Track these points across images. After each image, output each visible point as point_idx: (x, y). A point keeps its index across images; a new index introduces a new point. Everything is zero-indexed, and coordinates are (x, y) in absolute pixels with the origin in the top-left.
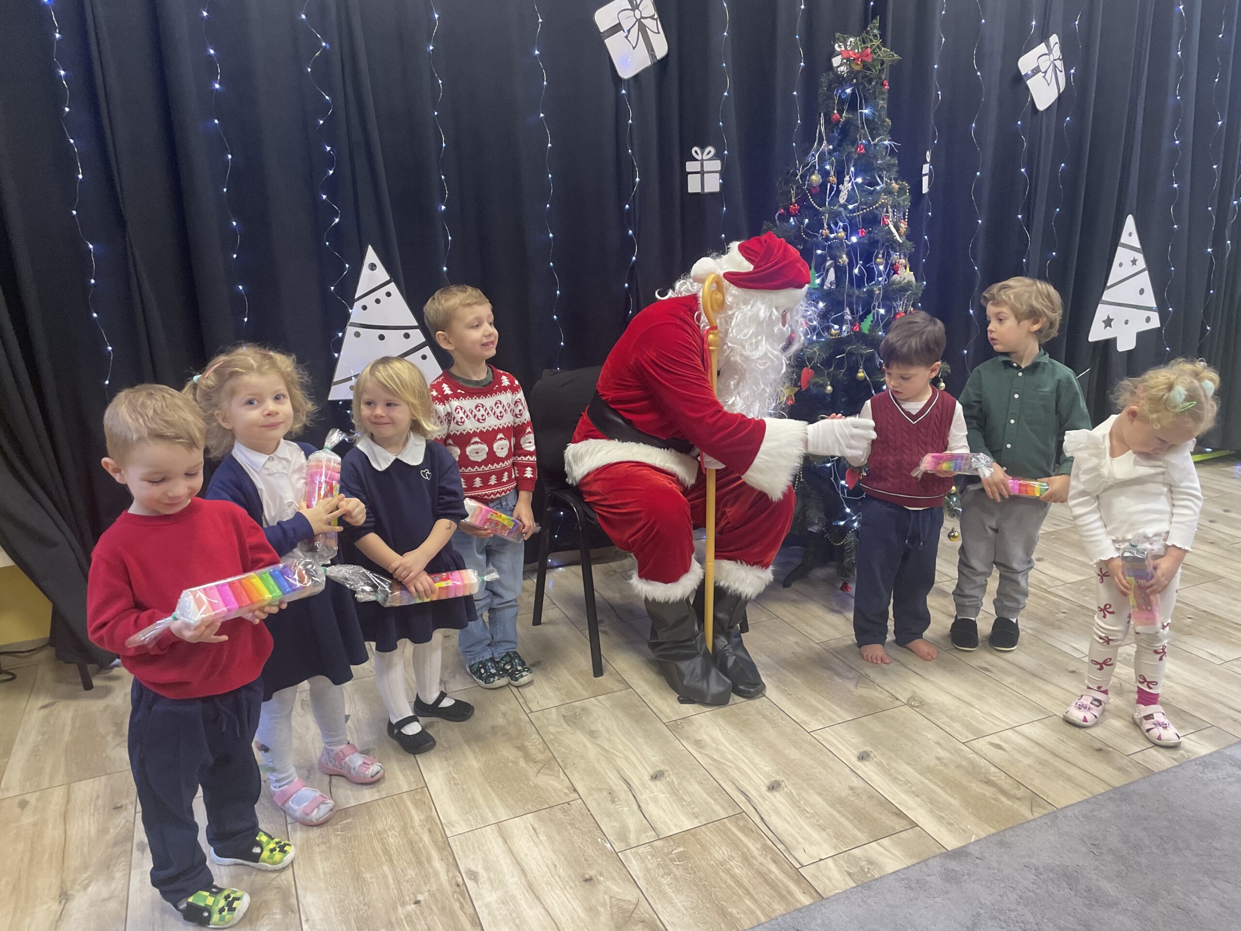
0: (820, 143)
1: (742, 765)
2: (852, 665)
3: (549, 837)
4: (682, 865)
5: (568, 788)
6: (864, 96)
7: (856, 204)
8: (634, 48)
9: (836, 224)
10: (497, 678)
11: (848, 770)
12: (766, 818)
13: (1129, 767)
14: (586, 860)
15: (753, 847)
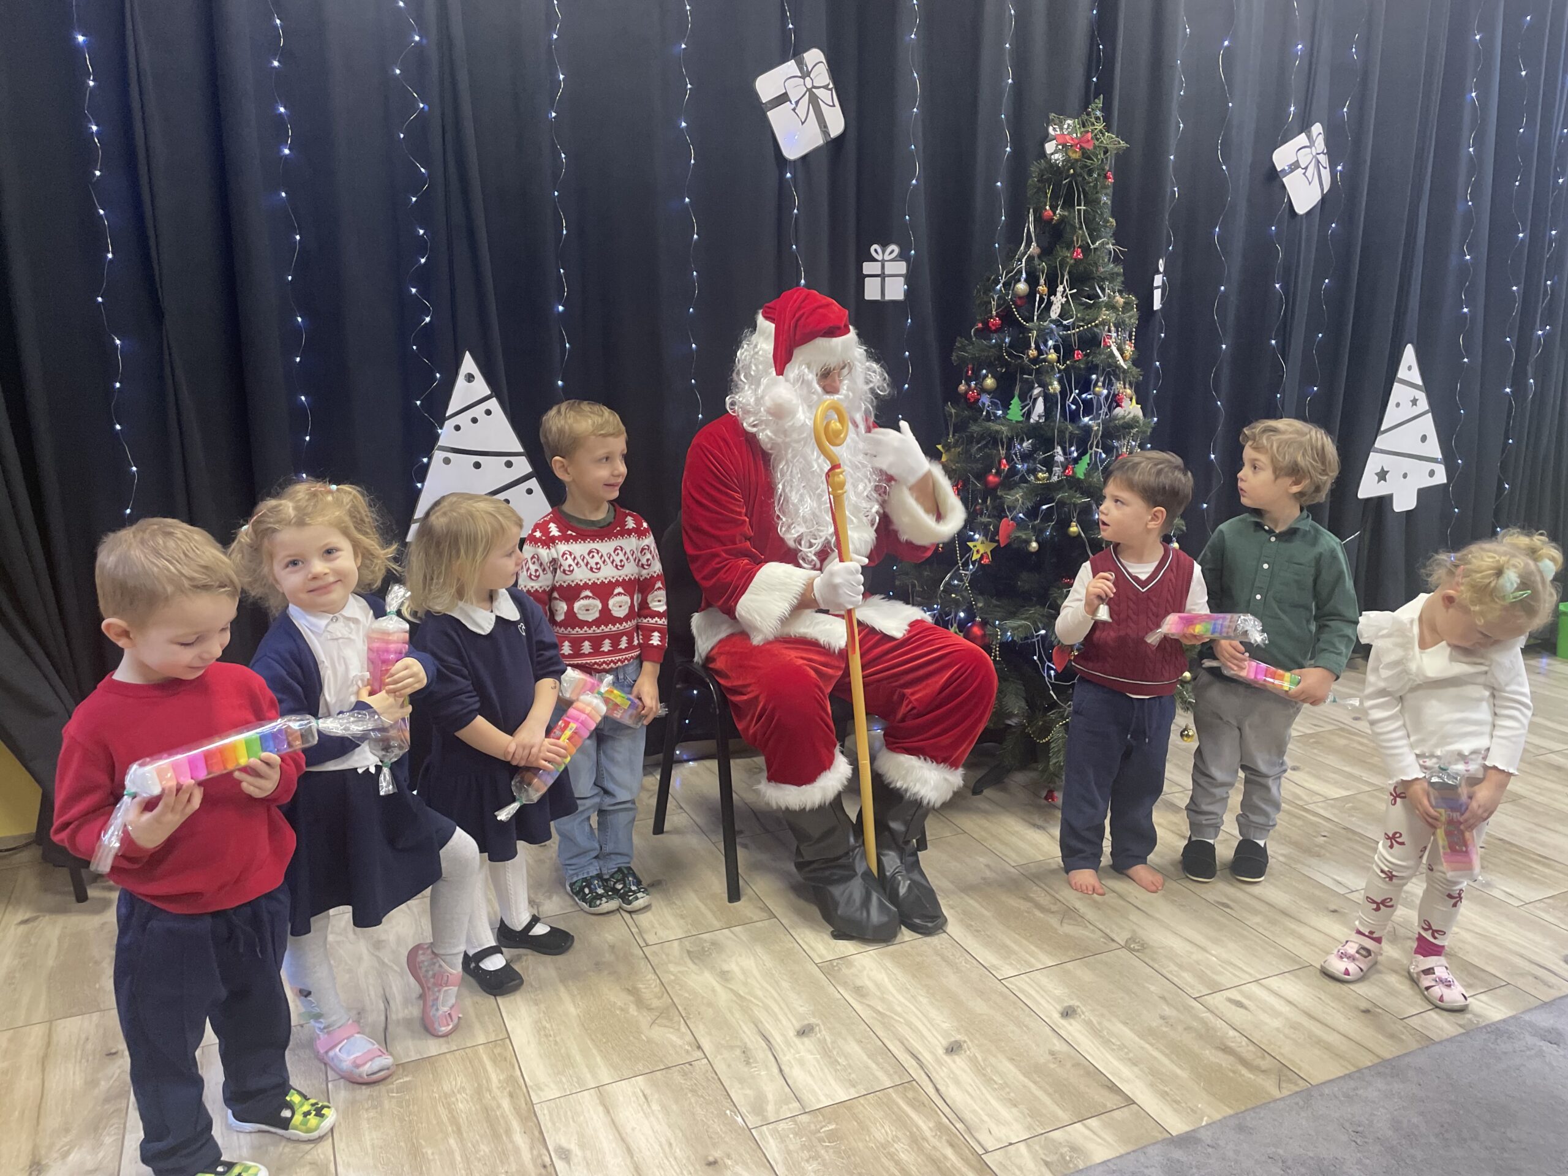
0: (1028, 246)
1: (914, 1020)
2: (1057, 896)
3: (665, 1108)
4: (832, 1147)
5: (690, 1044)
6: (1084, 190)
7: (1071, 320)
8: (803, 123)
9: (1046, 345)
10: (604, 900)
11: (1047, 1029)
12: (942, 1089)
13: (1403, 1033)
14: (711, 1138)
15: (925, 1126)
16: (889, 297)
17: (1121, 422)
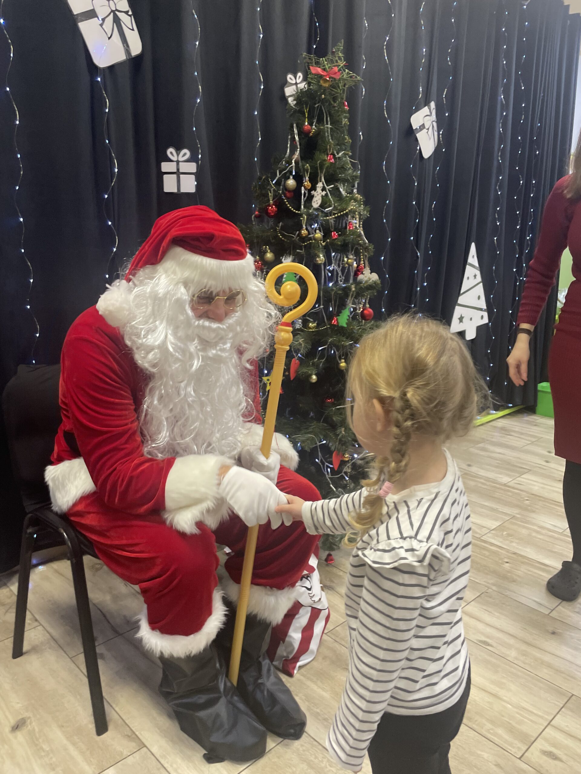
6: (330, 113)
7: (330, 209)
8: (109, 38)
16: (183, 190)
17: (365, 285)
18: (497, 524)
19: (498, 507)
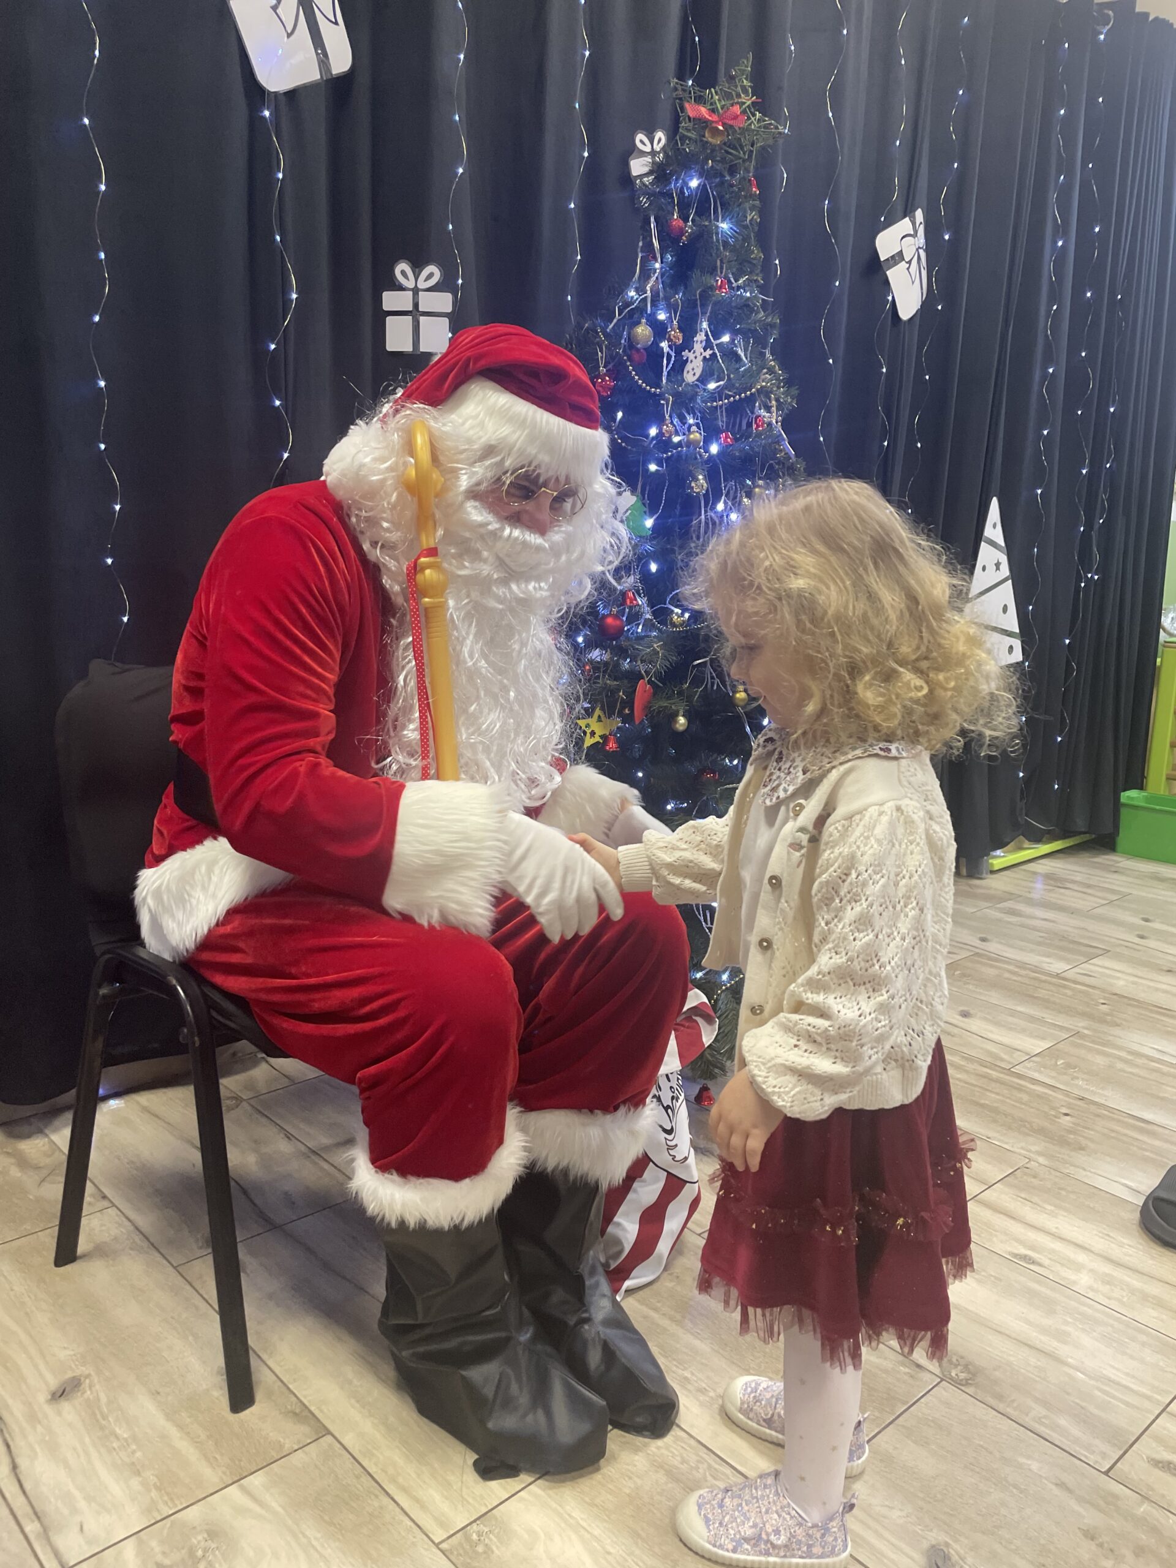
7: (722, 383)
8: (289, 35)
9: (683, 420)
16: (425, 347)
18: (1045, 1045)
19: (1044, 1016)
